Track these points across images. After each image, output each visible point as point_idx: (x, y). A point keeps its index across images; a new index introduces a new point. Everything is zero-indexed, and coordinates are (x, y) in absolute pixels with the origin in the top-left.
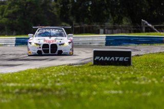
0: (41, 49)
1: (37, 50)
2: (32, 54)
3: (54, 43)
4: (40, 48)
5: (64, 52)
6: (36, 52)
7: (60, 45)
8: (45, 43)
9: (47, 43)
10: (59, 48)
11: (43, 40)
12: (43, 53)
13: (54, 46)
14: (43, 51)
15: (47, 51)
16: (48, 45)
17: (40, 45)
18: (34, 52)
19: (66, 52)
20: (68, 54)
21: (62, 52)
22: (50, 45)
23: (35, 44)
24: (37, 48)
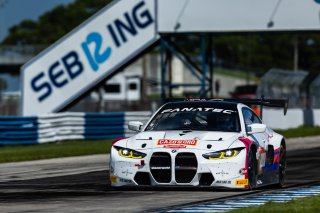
7: (206, 157)
9: (166, 150)
14: (152, 176)
17: (144, 155)
20: (233, 185)
21: (213, 179)
22: (173, 156)
23: (131, 152)
24: (136, 165)
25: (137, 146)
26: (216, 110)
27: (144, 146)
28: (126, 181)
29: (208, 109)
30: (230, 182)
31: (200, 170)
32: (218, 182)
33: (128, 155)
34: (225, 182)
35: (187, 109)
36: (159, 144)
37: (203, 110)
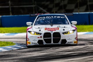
0: (42, 39)
2: (31, 44)
4: (41, 37)
6: (36, 42)
7: (63, 33)
8: (47, 31)
9: (49, 32)
12: (45, 43)
13: (57, 35)
14: (44, 41)
15: (48, 41)
17: (41, 34)
18: (34, 42)
19: (71, 41)
21: (66, 41)
22: (52, 34)
23: (35, 33)
24: (38, 38)
25: (38, 31)
26: (58, 17)
27: (40, 30)
28: (34, 43)
30: (72, 42)
31: (62, 38)
32: (68, 42)
33: (34, 34)
34: (71, 42)
35: (48, 17)
36: (45, 30)
37: (54, 17)
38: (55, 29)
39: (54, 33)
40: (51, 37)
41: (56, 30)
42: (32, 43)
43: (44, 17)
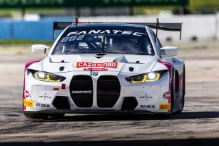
0: (66, 93)
1: (53, 94)
2: (36, 108)
3: (111, 72)
4: (63, 86)
5: (141, 102)
6: (49, 101)
7: (129, 79)
8: (81, 72)
9: (88, 73)
10: (126, 91)
11: (72, 65)
12: (73, 105)
13: (110, 85)
14: (71, 101)
16: (88, 78)
17: (63, 79)
18: (42, 101)
19: (150, 102)
20: (157, 109)
21: (136, 103)
23: (48, 76)
24: (55, 89)
25: (54, 69)
26: (124, 33)
27: (62, 69)
28: (44, 105)
29: (116, 32)
31: (123, 94)
32: (142, 106)
33: (46, 78)
34: (149, 106)
35: (94, 32)
36: (78, 67)
37: (112, 32)
38: (105, 67)
39: (102, 78)
40: (92, 89)
41: (109, 69)
42: (37, 105)
43: (85, 32)
